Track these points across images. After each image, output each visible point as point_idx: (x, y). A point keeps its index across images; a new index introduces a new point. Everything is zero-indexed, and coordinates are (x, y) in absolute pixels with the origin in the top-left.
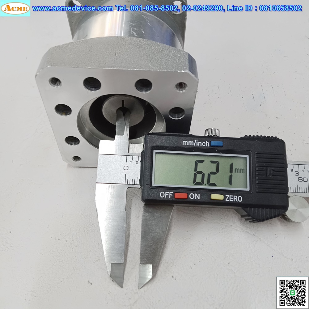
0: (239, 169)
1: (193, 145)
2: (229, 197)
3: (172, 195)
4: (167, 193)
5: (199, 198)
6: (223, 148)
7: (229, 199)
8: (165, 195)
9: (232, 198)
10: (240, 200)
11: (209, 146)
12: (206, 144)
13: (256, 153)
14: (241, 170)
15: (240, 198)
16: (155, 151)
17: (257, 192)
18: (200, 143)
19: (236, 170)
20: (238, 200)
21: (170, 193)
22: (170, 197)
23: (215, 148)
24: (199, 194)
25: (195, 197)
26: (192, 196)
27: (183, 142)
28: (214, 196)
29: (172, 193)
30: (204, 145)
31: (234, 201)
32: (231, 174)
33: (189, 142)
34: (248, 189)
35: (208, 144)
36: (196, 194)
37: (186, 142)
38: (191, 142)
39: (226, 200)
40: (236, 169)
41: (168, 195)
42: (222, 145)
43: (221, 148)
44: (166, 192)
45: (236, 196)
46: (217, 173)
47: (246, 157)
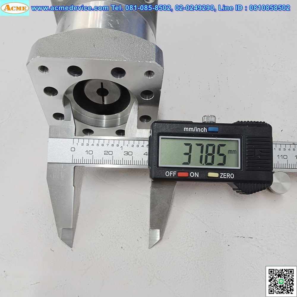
0: (231, 150)
1: (193, 131)
2: (223, 175)
3: (175, 174)
4: (171, 173)
5: (198, 176)
6: (218, 133)
7: (223, 176)
8: (169, 174)
9: (226, 176)
10: (232, 177)
11: (206, 131)
12: (203, 130)
13: (246, 137)
14: (234, 151)
15: (232, 175)
16: (160, 137)
17: (246, 170)
18: (199, 129)
19: (230, 151)
20: (230, 177)
21: (174, 172)
22: (174, 176)
23: (211, 133)
24: (198, 173)
25: (194, 176)
26: (192, 175)
27: (185, 128)
28: (211, 174)
29: (176, 172)
30: (202, 131)
31: (227, 178)
32: (225, 155)
33: (190, 128)
34: (239, 168)
35: (205, 130)
36: (195, 173)
37: (187, 129)
38: (191, 129)
39: (221, 177)
42: (217, 130)
43: (217, 133)
45: (229, 174)
46: (214, 155)
47: (238, 141)
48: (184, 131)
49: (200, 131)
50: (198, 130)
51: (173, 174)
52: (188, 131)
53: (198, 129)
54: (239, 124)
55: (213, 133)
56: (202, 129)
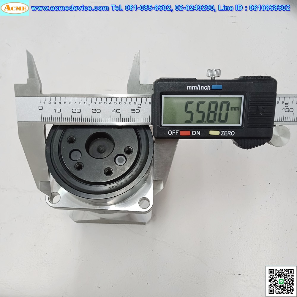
0: (234, 107)
1: (196, 89)
3: (178, 133)
4: (174, 132)
5: (199, 135)
6: (222, 91)
7: (223, 134)
8: (172, 133)
9: (226, 133)
10: (233, 134)
11: (210, 89)
12: (207, 88)
13: (250, 93)
14: (236, 108)
15: (233, 132)
16: (163, 96)
17: (247, 127)
18: (202, 87)
20: (231, 134)
21: (176, 131)
22: (176, 135)
23: (215, 91)
24: (200, 131)
25: (196, 134)
26: (194, 133)
27: (188, 86)
28: (212, 133)
29: (178, 131)
30: (206, 88)
31: (228, 135)
32: (227, 112)
33: (193, 86)
34: (240, 125)
35: (209, 87)
36: (197, 131)
37: (190, 87)
38: (194, 87)
39: (222, 135)
40: (232, 107)
41: (174, 133)
42: (221, 88)
43: (220, 91)
44: (173, 131)
45: (230, 131)
46: (216, 112)
47: (242, 98)
48: (187, 89)
49: (203, 89)
50: (201, 88)
51: (175, 133)
52: (191, 89)
53: (201, 87)
54: (244, 80)
55: (217, 91)
56: (206, 87)
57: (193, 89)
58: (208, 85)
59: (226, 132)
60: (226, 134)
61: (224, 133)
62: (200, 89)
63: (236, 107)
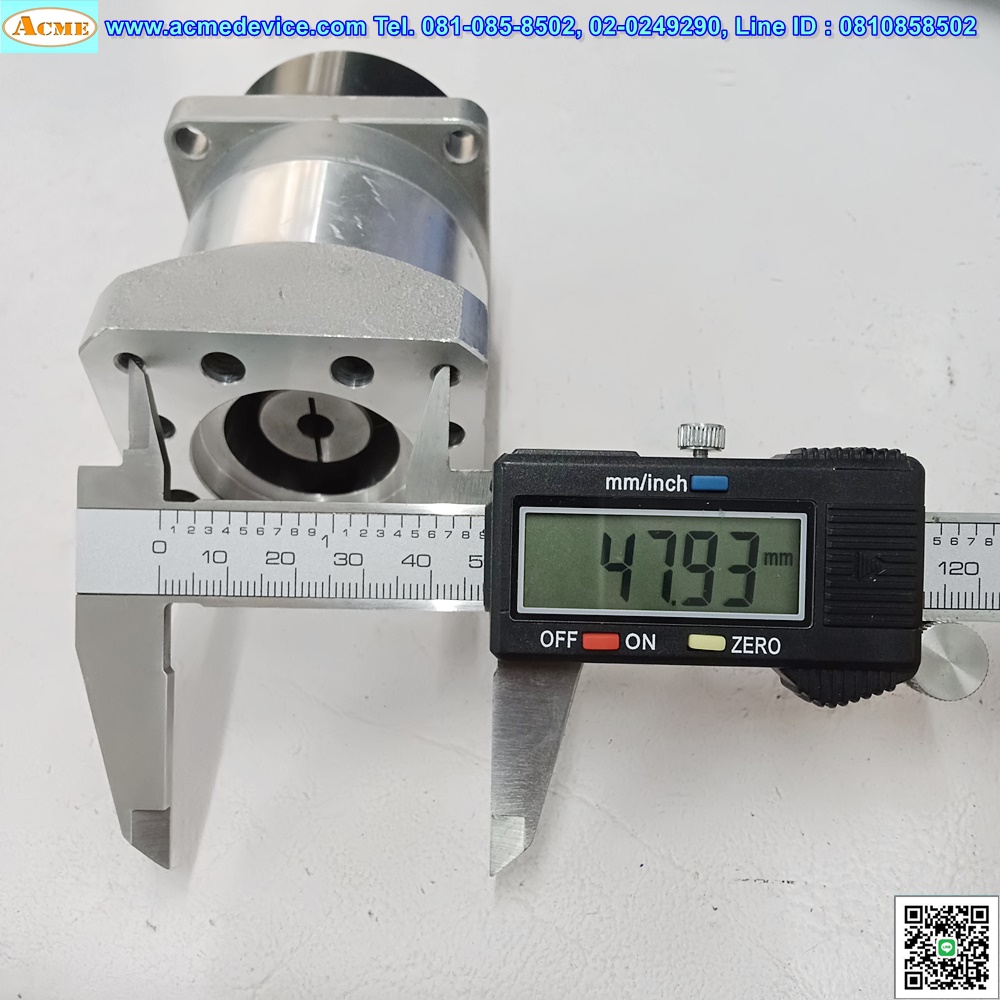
0: (775, 554)
1: (637, 488)
2: (742, 641)
3: (575, 639)
4: (560, 635)
5: (653, 648)
6: (728, 495)
7: (740, 647)
8: (553, 639)
9: (751, 645)
10: (774, 649)
11: (685, 490)
12: (676, 485)
13: (829, 506)
14: (784, 557)
15: (774, 643)
16: (524, 511)
17: (825, 625)
18: (659, 482)
19: (768, 557)
20: (767, 650)
21: (570, 633)
22: (569, 646)
23: (703, 495)
24: (654, 636)
25: (641, 645)
26: (633, 641)
27: (608, 479)
28: (698, 642)
29: (576, 633)
30: (670, 487)
31: (757, 652)
32: (751, 570)
33: (626, 480)
34: (800, 616)
35: (682, 483)
36: (645, 635)
37: (617, 482)
38: (632, 480)
39: (733, 651)
40: (766, 554)
41: (563, 639)
42: (725, 486)
43: (723, 496)
44: (558, 632)
45: (763, 639)
46: (711, 569)
47: (800, 521)
48: (608, 488)
49: (662, 489)
50: (655, 484)
51: (566, 639)
52: (620, 488)
53: (656, 481)
54: (805, 460)
55: (710, 496)
56: (671, 483)
57: (625, 488)
58: (679, 476)
59: (748, 641)
60: (748, 648)
61: (744, 644)
62: (650, 489)
63: (781, 554)
